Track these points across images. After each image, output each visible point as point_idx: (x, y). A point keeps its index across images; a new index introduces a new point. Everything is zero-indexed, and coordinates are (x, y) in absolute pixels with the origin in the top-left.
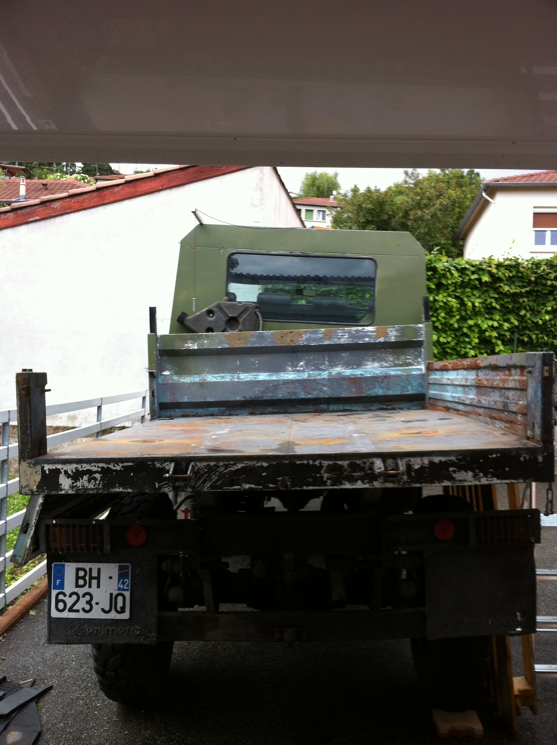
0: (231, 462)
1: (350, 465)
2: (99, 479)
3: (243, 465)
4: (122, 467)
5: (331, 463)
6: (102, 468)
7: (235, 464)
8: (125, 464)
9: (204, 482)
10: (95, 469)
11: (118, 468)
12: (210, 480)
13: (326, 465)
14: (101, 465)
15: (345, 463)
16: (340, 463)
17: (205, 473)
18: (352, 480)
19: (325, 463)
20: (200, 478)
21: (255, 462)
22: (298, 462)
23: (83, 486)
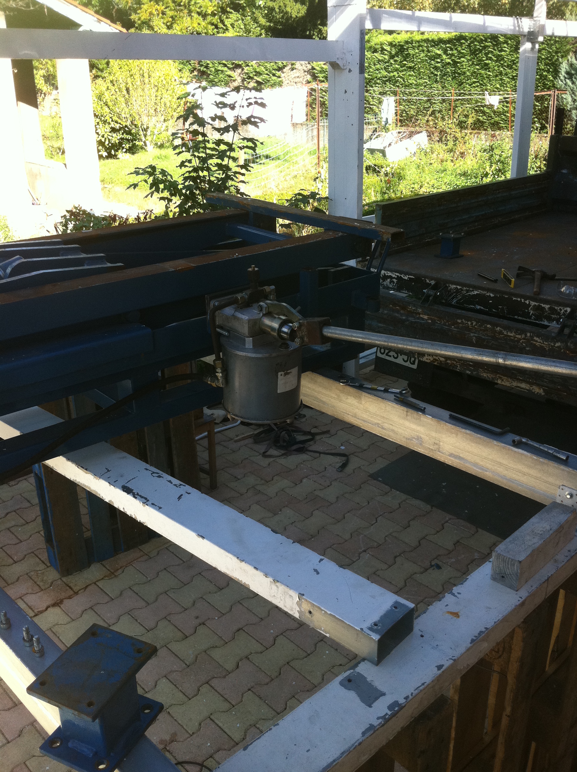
0: (471, 289)
1: (549, 308)
2: (395, 282)
3: (478, 293)
4: (408, 278)
5: (537, 304)
6: (398, 276)
7: (473, 291)
8: (410, 277)
9: (453, 298)
10: (394, 276)
11: (406, 278)
12: (456, 298)
13: (533, 304)
14: (397, 274)
15: (547, 307)
16: (543, 305)
17: (454, 292)
18: (550, 320)
19: (533, 303)
20: (450, 296)
21: (485, 292)
22: (514, 299)
23: (387, 285)
